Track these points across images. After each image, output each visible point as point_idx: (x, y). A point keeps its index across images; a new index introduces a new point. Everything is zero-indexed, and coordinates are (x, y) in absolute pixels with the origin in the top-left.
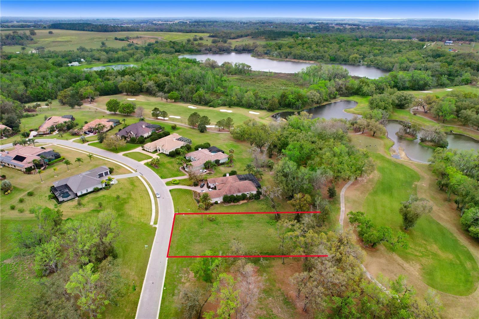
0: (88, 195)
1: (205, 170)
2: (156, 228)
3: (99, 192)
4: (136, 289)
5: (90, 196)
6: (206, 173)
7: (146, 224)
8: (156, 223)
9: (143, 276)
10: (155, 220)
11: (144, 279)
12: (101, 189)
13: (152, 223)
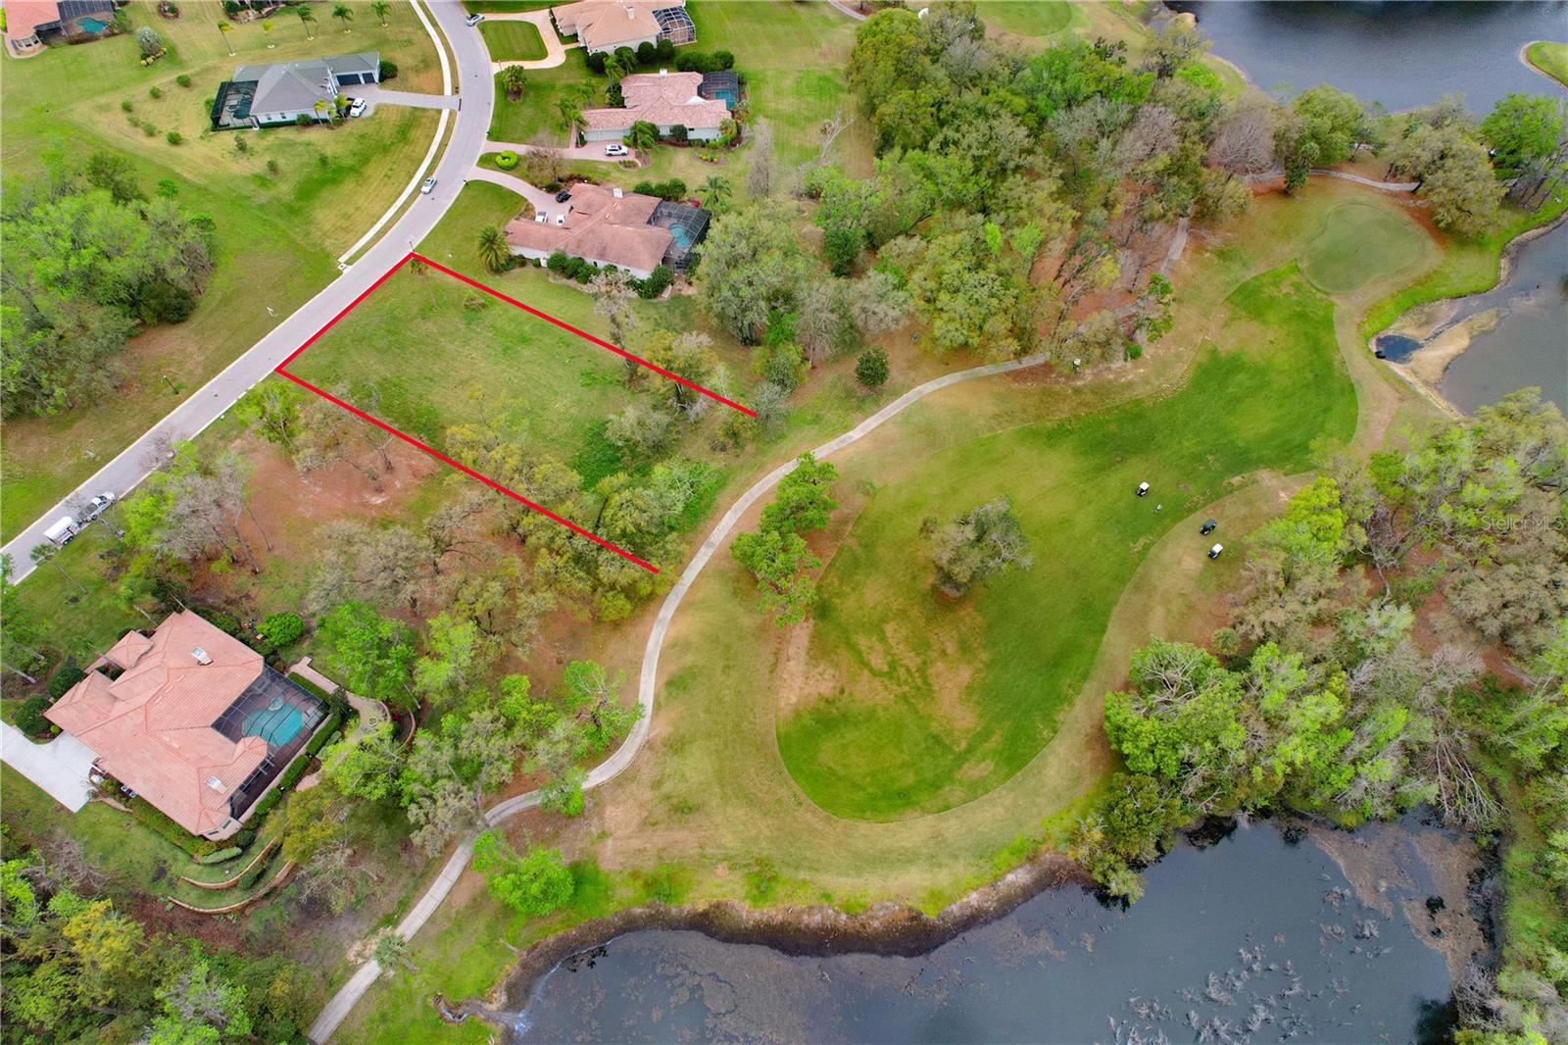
0: (282, 129)
1: (625, 149)
2: (340, 273)
3: (308, 130)
4: (178, 393)
5: (284, 134)
6: (622, 159)
7: (328, 256)
8: (349, 262)
9: (216, 372)
10: (358, 252)
11: (209, 380)
12: (316, 122)
13: (343, 259)
